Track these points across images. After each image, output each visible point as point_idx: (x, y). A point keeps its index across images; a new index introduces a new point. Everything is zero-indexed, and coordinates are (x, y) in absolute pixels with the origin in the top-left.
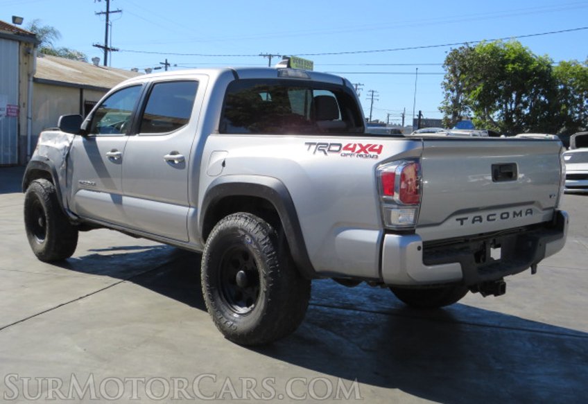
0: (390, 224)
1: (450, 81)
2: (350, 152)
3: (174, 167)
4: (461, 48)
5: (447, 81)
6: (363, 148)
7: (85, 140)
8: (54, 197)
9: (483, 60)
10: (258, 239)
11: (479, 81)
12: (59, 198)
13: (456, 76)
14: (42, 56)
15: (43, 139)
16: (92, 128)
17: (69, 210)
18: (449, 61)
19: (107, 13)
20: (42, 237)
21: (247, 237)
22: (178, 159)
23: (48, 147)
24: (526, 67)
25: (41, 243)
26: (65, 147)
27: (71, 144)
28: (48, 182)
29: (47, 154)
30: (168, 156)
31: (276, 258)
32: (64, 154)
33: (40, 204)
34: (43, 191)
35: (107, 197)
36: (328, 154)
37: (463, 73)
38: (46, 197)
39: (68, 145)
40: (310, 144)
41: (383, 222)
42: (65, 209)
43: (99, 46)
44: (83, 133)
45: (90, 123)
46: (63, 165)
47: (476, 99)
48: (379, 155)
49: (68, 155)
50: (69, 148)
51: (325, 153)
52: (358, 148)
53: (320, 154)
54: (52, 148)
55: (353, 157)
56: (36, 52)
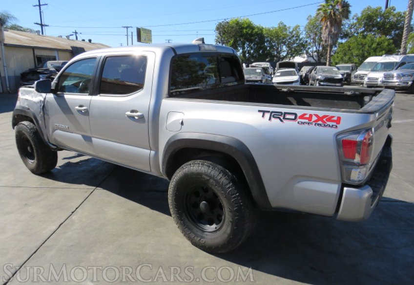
0: (349, 180)
1: (218, 38)
2: (307, 121)
3: (135, 121)
4: (223, 22)
5: (217, 38)
6: (320, 118)
7: (56, 96)
8: (37, 134)
9: (233, 28)
10: (222, 183)
11: (232, 38)
12: (41, 134)
13: (221, 36)
14: (7, 31)
15: (22, 94)
16: (59, 88)
17: (50, 143)
18: (218, 29)
19: (40, 5)
20: (33, 158)
21: (211, 181)
22: (138, 116)
23: (27, 100)
24: (252, 32)
25: (32, 163)
26: (41, 101)
27: (45, 99)
28: (31, 124)
29: (28, 105)
30: (129, 113)
31: (239, 198)
32: (41, 106)
33: (27, 138)
34: (29, 130)
35: (80, 137)
36: (285, 121)
37: (224, 34)
38: (31, 135)
39: (42, 99)
40: (264, 112)
41: (342, 178)
42: (46, 142)
43: (38, 24)
44: (54, 92)
45: (57, 85)
46: (41, 114)
47: (230, 46)
48: (338, 125)
49: (44, 106)
50: (44, 102)
51: (281, 121)
52: (314, 118)
53: (276, 121)
54: (30, 101)
55: (311, 126)
56: (3, 29)
